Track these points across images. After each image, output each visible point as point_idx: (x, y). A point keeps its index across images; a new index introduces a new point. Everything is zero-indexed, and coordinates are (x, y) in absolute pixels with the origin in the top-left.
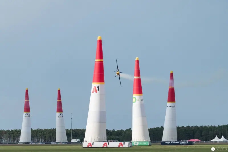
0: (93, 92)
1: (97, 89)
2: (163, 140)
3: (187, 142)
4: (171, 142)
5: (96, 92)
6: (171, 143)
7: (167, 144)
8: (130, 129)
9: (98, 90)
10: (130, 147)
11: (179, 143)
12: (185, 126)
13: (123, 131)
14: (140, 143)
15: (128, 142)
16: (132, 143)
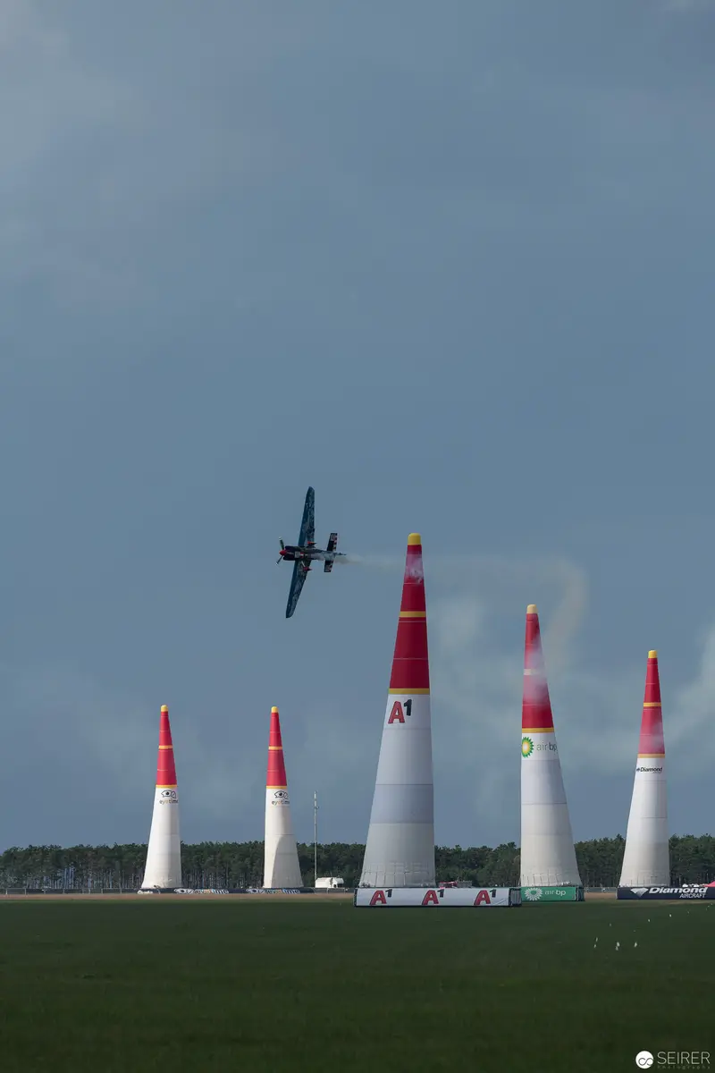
0: (391, 721)
1: (404, 709)
2: (625, 881)
3: (705, 891)
4: (649, 888)
5: (402, 721)
6: (651, 892)
7: (635, 896)
8: (512, 844)
9: (409, 713)
10: (514, 905)
11: (678, 894)
12: (698, 836)
13: (490, 850)
14: (547, 893)
15: (507, 890)
16: (520, 894)
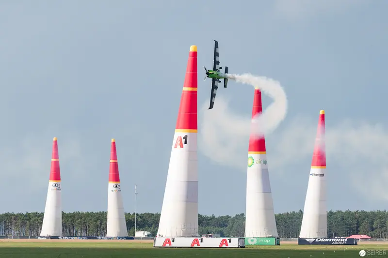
0: (176, 147)
1: (183, 141)
2: (302, 235)
3: (346, 241)
4: (316, 239)
5: (182, 147)
6: (317, 241)
7: (308, 243)
8: (243, 214)
9: (186, 143)
10: (241, 247)
11: (331, 242)
12: (344, 211)
13: (230, 217)
14: (260, 241)
15: (237, 239)
16: (244, 241)
